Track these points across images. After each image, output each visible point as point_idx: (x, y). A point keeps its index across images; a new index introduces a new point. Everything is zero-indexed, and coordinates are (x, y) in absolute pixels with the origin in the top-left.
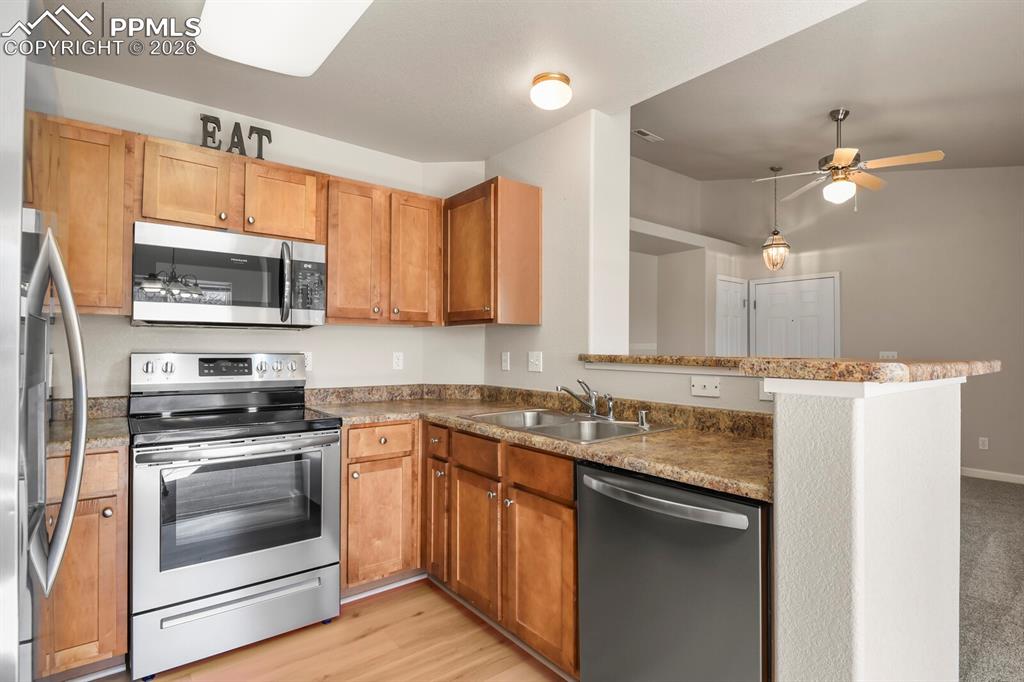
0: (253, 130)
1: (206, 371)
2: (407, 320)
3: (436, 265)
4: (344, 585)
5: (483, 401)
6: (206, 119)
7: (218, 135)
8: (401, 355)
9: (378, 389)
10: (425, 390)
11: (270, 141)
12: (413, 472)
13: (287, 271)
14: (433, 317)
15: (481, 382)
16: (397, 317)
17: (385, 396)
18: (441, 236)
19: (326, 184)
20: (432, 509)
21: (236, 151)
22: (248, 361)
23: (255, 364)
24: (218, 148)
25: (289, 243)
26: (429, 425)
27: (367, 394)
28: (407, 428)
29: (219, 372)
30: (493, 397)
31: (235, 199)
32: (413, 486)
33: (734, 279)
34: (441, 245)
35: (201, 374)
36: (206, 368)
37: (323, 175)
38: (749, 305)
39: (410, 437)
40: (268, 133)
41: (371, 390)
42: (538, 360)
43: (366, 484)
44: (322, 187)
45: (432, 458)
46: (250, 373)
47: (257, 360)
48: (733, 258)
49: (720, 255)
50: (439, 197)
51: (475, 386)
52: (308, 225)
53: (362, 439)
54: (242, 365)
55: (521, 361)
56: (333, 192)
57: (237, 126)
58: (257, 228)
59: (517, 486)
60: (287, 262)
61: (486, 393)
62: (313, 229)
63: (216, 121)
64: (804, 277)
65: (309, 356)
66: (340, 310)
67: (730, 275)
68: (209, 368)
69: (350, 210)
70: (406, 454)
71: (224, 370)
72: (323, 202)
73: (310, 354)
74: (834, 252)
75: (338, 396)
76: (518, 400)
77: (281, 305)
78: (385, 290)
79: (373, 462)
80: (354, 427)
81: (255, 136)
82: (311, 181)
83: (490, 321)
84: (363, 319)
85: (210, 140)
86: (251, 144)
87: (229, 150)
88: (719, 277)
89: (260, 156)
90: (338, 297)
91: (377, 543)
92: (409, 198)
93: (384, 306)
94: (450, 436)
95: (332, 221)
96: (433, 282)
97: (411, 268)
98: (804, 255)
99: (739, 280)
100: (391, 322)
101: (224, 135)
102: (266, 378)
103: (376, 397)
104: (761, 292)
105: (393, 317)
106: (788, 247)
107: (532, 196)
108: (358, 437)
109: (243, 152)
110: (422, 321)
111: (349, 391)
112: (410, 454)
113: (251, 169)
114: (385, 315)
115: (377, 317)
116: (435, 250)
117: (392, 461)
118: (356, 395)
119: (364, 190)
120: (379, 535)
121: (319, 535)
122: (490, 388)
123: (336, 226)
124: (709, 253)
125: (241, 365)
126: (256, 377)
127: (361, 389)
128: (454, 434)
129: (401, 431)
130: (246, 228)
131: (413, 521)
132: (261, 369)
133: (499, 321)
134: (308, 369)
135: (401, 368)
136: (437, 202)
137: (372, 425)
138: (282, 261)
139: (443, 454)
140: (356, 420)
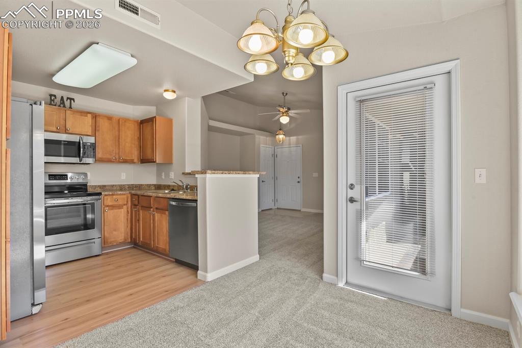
0: (68, 98)
2: (125, 161)
3: (137, 143)
4: (103, 245)
5: (156, 189)
6: (51, 95)
7: (56, 101)
8: (125, 174)
9: (116, 185)
10: (134, 186)
11: (74, 102)
12: (127, 211)
13: (81, 145)
14: (136, 160)
15: (155, 183)
16: (122, 161)
17: (118, 188)
18: (138, 133)
19: (95, 116)
20: (133, 222)
21: (62, 105)
22: (67, 175)
23: (69, 176)
24: (55, 105)
25: (82, 137)
26: (132, 195)
28: (125, 196)
29: (56, 179)
30: (159, 187)
31: (62, 122)
32: (127, 215)
33: (268, 146)
34: (138, 136)
35: (50, 179)
37: (94, 113)
38: (275, 156)
39: (126, 199)
40: (73, 100)
41: (113, 186)
42: (172, 175)
43: (110, 214)
44: (94, 117)
45: (134, 205)
46: (67, 179)
47: (69, 175)
48: (268, 138)
49: (262, 137)
50: (138, 119)
51: (152, 185)
52: (89, 131)
53: (109, 199)
55: (167, 175)
56: (98, 119)
57: (62, 97)
58: (70, 132)
59: (157, 209)
60: (81, 142)
61: (156, 187)
62: (90, 131)
63: (55, 96)
64: (292, 146)
65: (89, 174)
66: (101, 158)
67: (266, 144)
68: (52, 178)
69: (104, 124)
70: (124, 205)
71: (58, 178)
72: (94, 122)
74: (300, 137)
75: (100, 188)
76: (166, 188)
77: (79, 157)
78: (117, 152)
79: (112, 207)
80: (106, 195)
81: (69, 100)
82: (89, 116)
83: (154, 162)
84: (109, 161)
85: (52, 102)
86: (67, 103)
87: (59, 106)
88: (261, 145)
89: (71, 107)
90: (99, 154)
91: (114, 233)
92: (126, 120)
93: (117, 157)
94: (139, 198)
95: (97, 129)
96: (136, 149)
97: (127, 144)
98: (291, 138)
99: (270, 147)
100: (119, 162)
101: (58, 100)
102: (73, 181)
103: (115, 188)
104: (279, 151)
105: (120, 160)
106: (284, 135)
107: (170, 122)
108: (107, 199)
109: (64, 106)
110: (131, 162)
112: (126, 204)
113: (68, 112)
114: (117, 160)
115: (114, 161)
116: (136, 138)
117: (120, 207)
118: (107, 188)
119: (110, 118)
120: (115, 230)
121: (94, 228)
122: (158, 185)
123: (99, 130)
124: (257, 136)
125: (64, 177)
126: (69, 181)
127: (108, 186)
128: (140, 197)
129: (123, 198)
130: (66, 132)
131: (127, 227)
132: (71, 178)
133: (157, 162)
134: (89, 178)
135: (124, 178)
136: (137, 121)
137: (113, 195)
138: (79, 142)
139: (136, 203)
140: (106, 193)
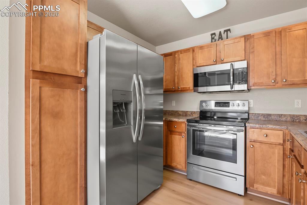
0: (225, 31)
1: (217, 106)
2: (291, 84)
6: (212, 35)
7: (215, 38)
8: (299, 101)
9: (285, 115)
11: (230, 32)
12: (284, 153)
13: (231, 73)
16: (286, 83)
21: (220, 40)
23: (230, 104)
25: (233, 63)
27: (278, 117)
28: (280, 133)
29: (220, 106)
31: (218, 54)
35: (215, 106)
36: (217, 105)
40: (229, 30)
41: (280, 116)
43: (257, 152)
54: (227, 104)
56: (251, 40)
57: (220, 32)
60: (231, 70)
62: (243, 56)
63: (215, 34)
66: (256, 83)
69: (259, 44)
70: (279, 144)
71: (221, 105)
73: (252, 101)
78: (279, 72)
79: (261, 143)
81: (226, 33)
82: (242, 39)
85: (213, 40)
86: (224, 36)
87: (218, 40)
89: (227, 38)
90: (254, 79)
92: (292, 28)
93: (279, 79)
95: (251, 51)
100: (283, 86)
101: (217, 37)
103: (284, 119)
105: (283, 83)
109: (222, 39)
111: (270, 115)
112: (283, 144)
114: (279, 83)
117: (272, 146)
123: (253, 52)
126: (230, 108)
127: (275, 115)
130: (221, 62)
131: (284, 176)
137: (261, 128)
139: (292, 147)
140: (252, 125)
